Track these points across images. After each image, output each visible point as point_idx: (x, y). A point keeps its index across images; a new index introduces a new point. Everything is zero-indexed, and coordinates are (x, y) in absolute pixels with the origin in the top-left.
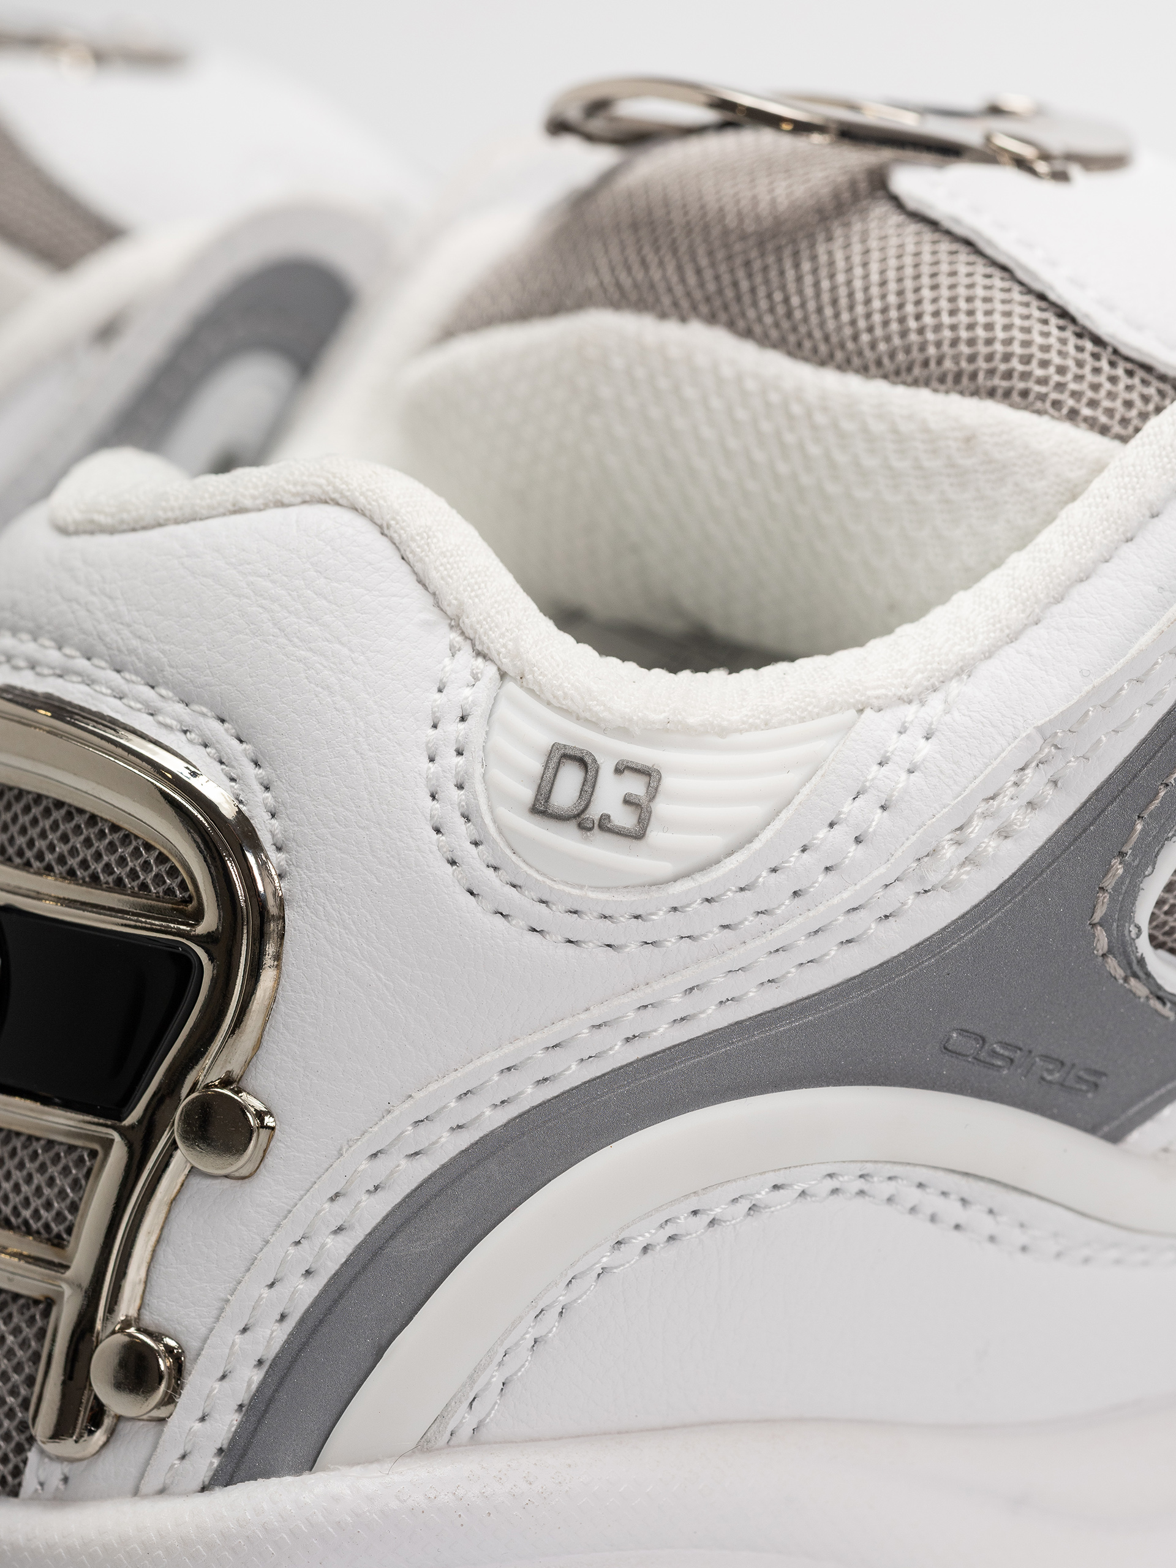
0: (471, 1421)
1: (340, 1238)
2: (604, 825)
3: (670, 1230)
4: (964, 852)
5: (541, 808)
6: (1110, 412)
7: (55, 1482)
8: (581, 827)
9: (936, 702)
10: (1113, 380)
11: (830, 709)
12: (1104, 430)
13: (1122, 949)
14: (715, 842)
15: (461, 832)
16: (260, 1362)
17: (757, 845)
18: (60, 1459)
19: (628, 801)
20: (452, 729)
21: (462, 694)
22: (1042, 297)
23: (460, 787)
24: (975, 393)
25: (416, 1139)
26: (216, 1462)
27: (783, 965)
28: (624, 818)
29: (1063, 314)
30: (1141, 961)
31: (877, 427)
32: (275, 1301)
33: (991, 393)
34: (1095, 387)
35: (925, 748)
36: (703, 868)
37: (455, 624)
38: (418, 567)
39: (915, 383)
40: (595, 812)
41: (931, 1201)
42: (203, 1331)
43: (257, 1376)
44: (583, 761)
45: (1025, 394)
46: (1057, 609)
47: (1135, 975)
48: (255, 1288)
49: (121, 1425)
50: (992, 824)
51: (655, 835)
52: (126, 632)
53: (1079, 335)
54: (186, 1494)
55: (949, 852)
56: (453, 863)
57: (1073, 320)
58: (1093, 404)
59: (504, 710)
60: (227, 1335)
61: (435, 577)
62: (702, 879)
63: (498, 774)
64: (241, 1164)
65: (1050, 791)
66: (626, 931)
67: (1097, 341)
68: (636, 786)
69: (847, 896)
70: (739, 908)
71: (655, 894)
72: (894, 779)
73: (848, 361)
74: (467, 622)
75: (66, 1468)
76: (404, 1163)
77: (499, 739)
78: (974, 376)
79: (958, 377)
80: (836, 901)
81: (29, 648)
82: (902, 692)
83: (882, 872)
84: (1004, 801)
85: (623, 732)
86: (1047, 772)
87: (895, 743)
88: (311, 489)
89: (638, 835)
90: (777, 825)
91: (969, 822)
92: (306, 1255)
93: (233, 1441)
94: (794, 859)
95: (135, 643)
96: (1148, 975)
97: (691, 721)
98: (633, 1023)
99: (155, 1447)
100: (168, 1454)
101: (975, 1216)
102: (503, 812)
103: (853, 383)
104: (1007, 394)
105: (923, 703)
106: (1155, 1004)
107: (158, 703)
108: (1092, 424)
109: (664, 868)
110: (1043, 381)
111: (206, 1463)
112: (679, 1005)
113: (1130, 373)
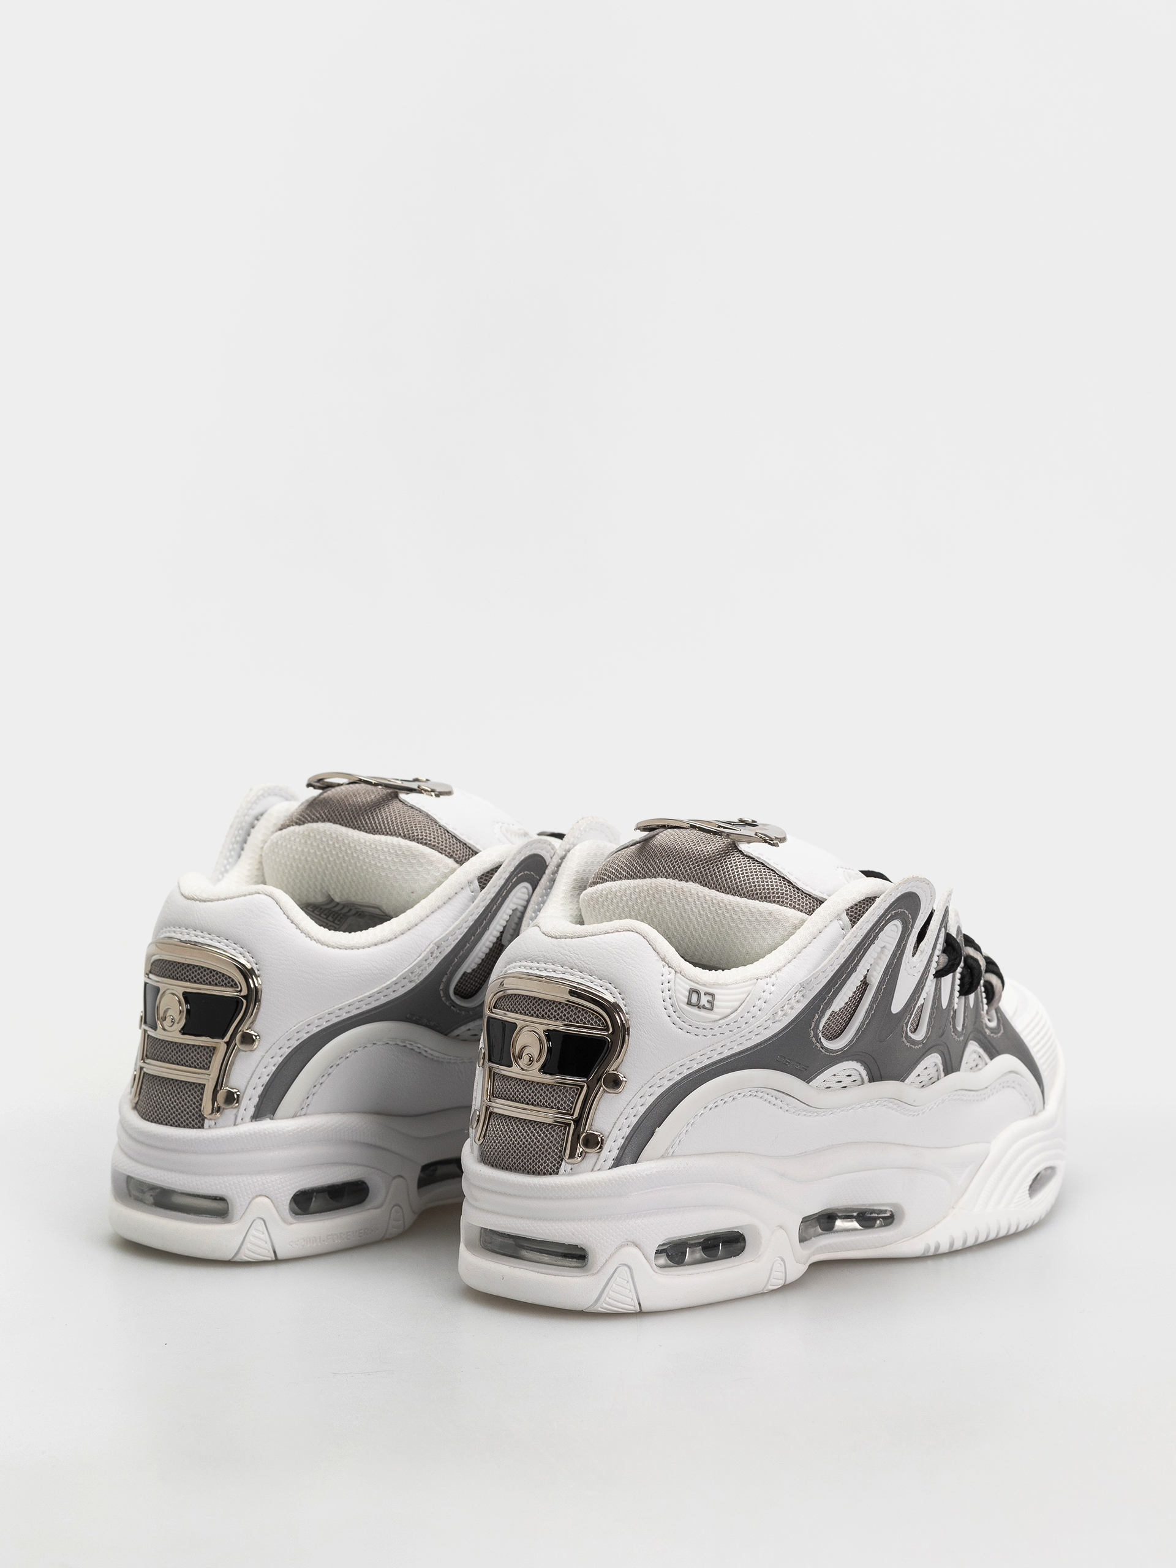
0: (672, 1151)
1: (642, 1107)
2: (704, 1007)
3: (716, 1104)
4: (783, 1013)
5: (689, 1003)
6: (803, 907)
7: (569, 1170)
8: (698, 1007)
9: (773, 976)
10: (803, 898)
11: (750, 979)
12: (801, 911)
13: (816, 1035)
14: (729, 1011)
15: (671, 1009)
16: (623, 1138)
17: (738, 1011)
18: (571, 1164)
19: (708, 1001)
20: (666, 985)
21: (667, 977)
22: (783, 878)
23: (670, 999)
24: (770, 902)
25: (659, 1083)
26: (613, 1162)
27: (743, 1040)
28: (708, 1005)
29: (789, 882)
30: (820, 1039)
31: (745, 910)
32: (626, 1123)
33: (774, 902)
34: (799, 900)
35: (773, 988)
36: (726, 1017)
37: (663, 960)
38: (654, 946)
39: (754, 899)
40: (702, 1004)
41: (769, 1098)
42: (610, 1131)
43: (623, 1141)
44: (698, 993)
45: (783, 902)
46: (799, 955)
47: (818, 1042)
48: (622, 1120)
49: (587, 1154)
50: (790, 1006)
51: (715, 1009)
52: (583, 963)
53: (793, 888)
54: (588, 1171)
55: (780, 1013)
56: (669, 1017)
57: (792, 884)
58: (799, 905)
59: (677, 980)
60: (615, 1131)
61: (658, 949)
62: (726, 1020)
63: (679, 995)
64: (620, 1089)
65: (802, 998)
66: (708, 1032)
67: (798, 889)
68: (709, 998)
69: (758, 1023)
70: (733, 1026)
71: (716, 1023)
72: (766, 995)
73: (735, 893)
74: (666, 959)
75: (572, 1166)
76: (657, 1089)
77: (678, 987)
78: (770, 897)
79: (765, 898)
80: (755, 1024)
81: (531, 964)
82: (766, 975)
83: (765, 1018)
84: (792, 1001)
85: (704, 985)
86: (802, 993)
87: (766, 987)
88: (626, 928)
89: (711, 1009)
90: (742, 1006)
91: (784, 1006)
92: (634, 1111)
93: (617, 1157)
94: (746, 1015)
95: (586, 965)
96: (821, 1042)
97: (720, 982)
98: (709, 1054)
99: (598, 1159)
100: (601, 1161)
101: (778, 1102)
102: (681, 1004)
103: (737, 898)
104: (778, 902)
105: (770, 977)
106: (821, 1049)
107: (594, 980)
108: (799, 909)
109: (718, 1017)
110: (787, 899)
111: (611, 1162)
112: (719, 1050)
113: (806, 897)
